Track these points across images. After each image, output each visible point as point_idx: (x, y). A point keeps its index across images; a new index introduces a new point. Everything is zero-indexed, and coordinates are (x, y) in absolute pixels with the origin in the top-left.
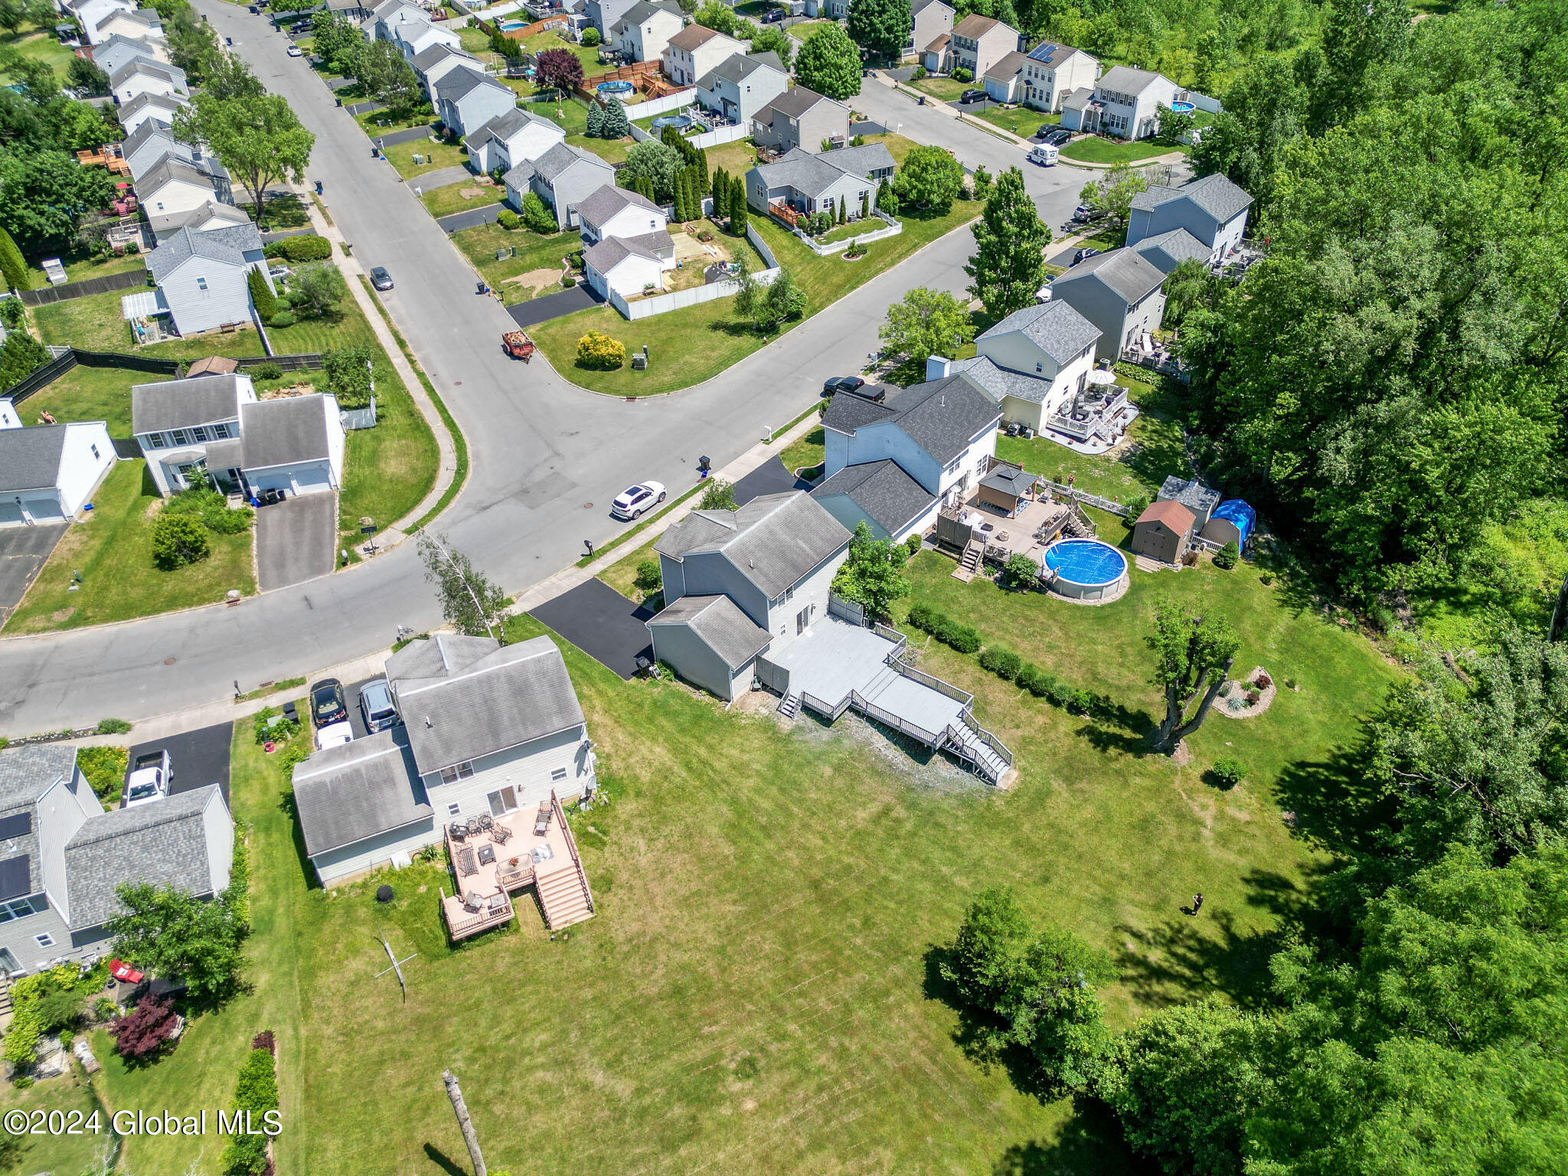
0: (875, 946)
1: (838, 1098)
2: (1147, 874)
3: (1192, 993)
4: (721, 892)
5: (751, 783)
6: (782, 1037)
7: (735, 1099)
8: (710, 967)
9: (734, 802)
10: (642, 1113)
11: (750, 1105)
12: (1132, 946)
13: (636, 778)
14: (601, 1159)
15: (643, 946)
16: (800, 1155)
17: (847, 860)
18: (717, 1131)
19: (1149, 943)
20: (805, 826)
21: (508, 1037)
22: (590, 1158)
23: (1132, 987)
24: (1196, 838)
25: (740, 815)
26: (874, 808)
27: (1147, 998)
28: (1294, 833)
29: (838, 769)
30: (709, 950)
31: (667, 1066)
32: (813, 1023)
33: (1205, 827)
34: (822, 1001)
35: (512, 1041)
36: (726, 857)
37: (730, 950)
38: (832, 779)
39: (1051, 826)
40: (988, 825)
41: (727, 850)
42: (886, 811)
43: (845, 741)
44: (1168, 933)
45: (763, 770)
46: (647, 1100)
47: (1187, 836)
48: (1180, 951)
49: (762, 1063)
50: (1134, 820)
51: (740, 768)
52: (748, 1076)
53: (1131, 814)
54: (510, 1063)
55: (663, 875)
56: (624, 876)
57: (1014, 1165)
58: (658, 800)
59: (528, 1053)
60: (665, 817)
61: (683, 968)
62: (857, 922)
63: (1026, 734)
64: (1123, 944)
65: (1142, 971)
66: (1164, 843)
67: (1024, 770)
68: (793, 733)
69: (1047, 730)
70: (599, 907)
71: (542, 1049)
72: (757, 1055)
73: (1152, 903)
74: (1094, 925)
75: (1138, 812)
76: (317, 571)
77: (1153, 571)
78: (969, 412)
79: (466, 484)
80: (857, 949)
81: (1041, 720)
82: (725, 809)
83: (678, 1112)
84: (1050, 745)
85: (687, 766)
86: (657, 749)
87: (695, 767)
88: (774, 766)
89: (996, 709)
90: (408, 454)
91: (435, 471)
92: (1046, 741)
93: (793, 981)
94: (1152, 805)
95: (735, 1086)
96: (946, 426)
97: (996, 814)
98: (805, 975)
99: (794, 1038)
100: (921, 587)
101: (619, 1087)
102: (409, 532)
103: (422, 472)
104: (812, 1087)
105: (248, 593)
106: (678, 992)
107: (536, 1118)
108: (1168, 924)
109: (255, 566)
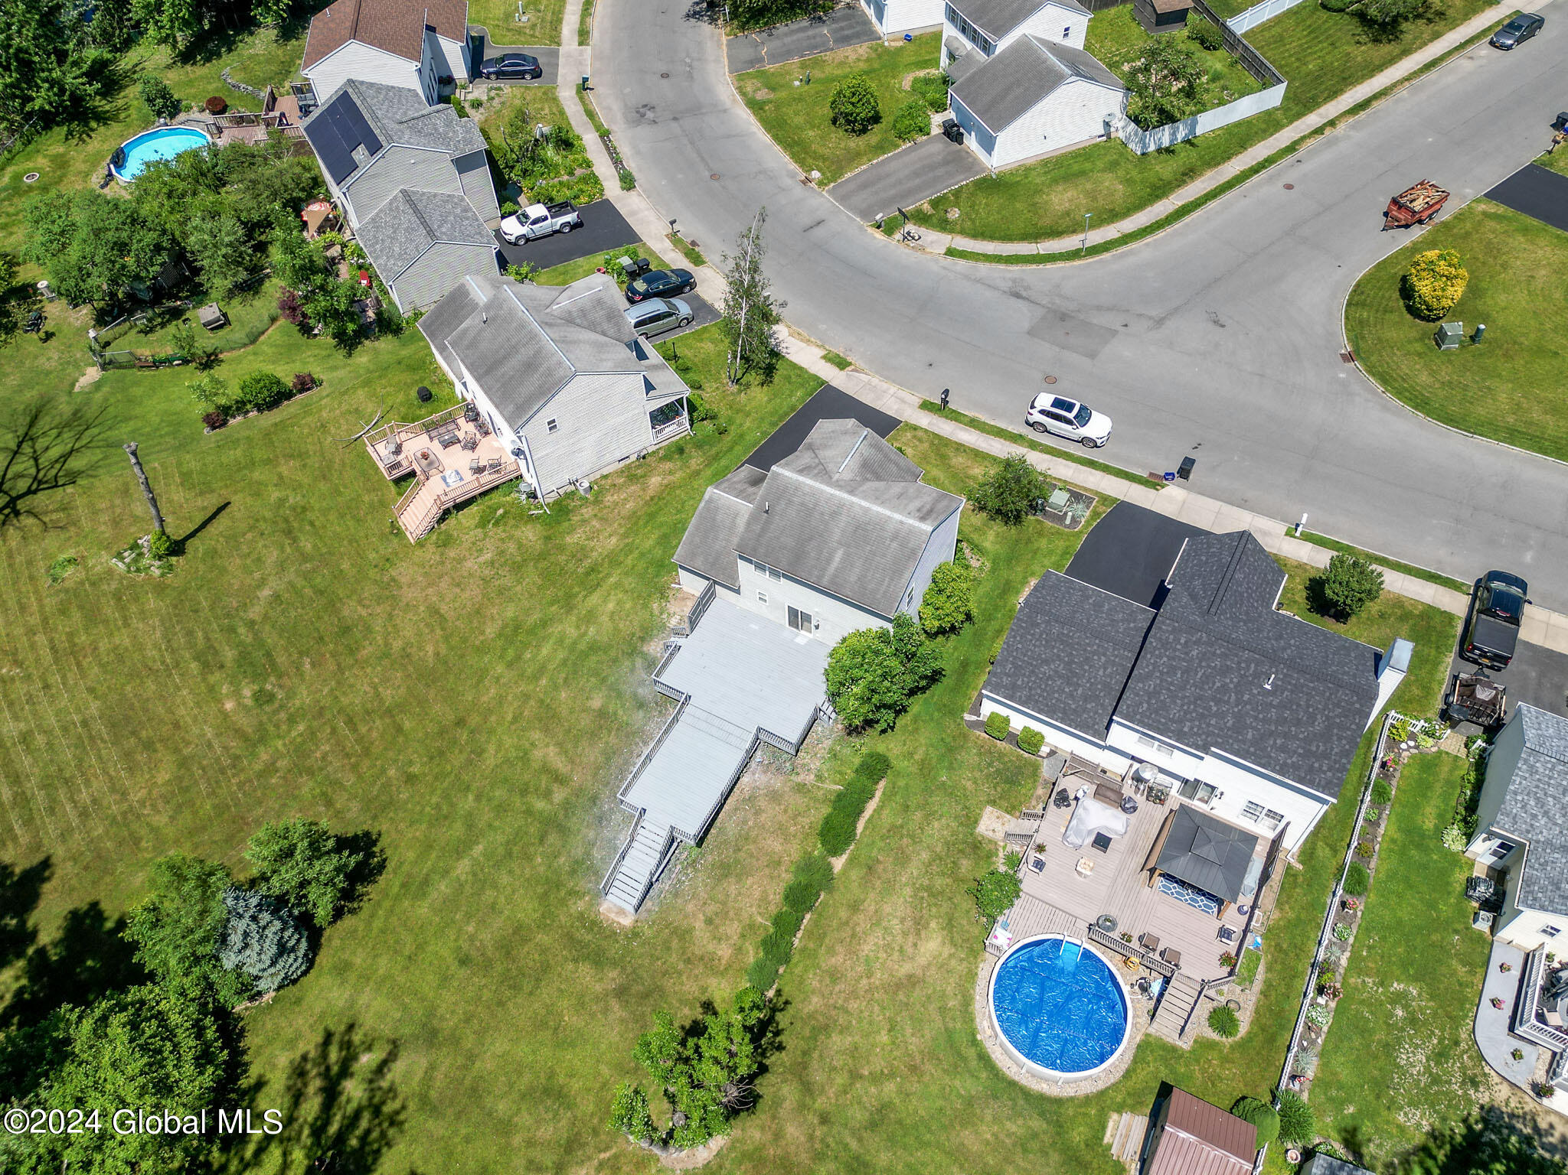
0: (387, 785)
1: (224, 774)
2: (474, 1089)
3: (306, 1132)
4: (447, 639)
5: (571, 631)
6: (292, 720)
7: (237, 694)
8: (367, 651)
9: (544, 623)
10: (232, 630)
11: (229, 706)
12: (367, 1060)
13: (572, 530)
14: (196, 611)
15: (389, 592)
16: (177, 750)
17: (491, 749)
18: (208, 685)
19: (371, 1081)
20: (526, 697)
21: (312, 524)
22: (199, 603)
23: (314, 1055)
25: (531, 632)
26: (560, 764)
27: (299, 1072)
29: (602, 714)
30: (386, 644)
31: (271, 638)
32: (304, 742)
34: (326, 748)
35: (308, 528)
36: (482, 633)
37: (386, 662)
38: (588, 709)
39: (546, 968)
40: (546, 894)
41: (490, 631)
42: (559, 779)
43: (641, 714)
44: (389, 1108)
45: (588, 638)
46: (242, 630)
47: (536, 1154)
48: (364, 1124)
49: (267, 708)
50: (561, 1079)
51: (590, 617)
52: (257, 700)
53: (571, 1076)
54: (289, 532)
55: (458, 585)
56: (452, 554)
58: (542, 556)
59: (295, 540)
60: (520, 567)
61: (368, 629)
62: (415, 769)
63: (697, 933)
64: (369, 1048)
65: (335, 1069)
66: (525, 1119)
67: (634, 933)
68: (644, 656)
69: (709, 962)
70: (421, 544)
71: (298, 549)
72: (276, 705)
73: (433, 1094)
74: (398, 1015)
75: (576, 1085)
76: (866, 213)
77: (1110, 1146)
78: (1285, 735)
79: (1060, 265)
80: (383, 771)
81: (724, 952)
82: (536, 616)
83: (229, 655)
84: (681, 966)
85: (592, 570)
86: (614, 540)
87: (592, 578)
88: (594, 648)
89: (733, 889)
90: (1095, 199)
91: (1074, 232)
92: (688, 961)
93: (350, 722)
94: (587, 1106)
95: (247, 692)
96: (1218, 702)
97: (563, 902)
98: (355, 730)
99: (289, 731)
100: (951, 768)
101: (257, 609)
102: (950, 252)
103: (1066, 222)
104: (238, 752)
105: (821, 184)
106: (346, 630)
107: (238, 561)
108: (403, 1108)
109: (857, 171)
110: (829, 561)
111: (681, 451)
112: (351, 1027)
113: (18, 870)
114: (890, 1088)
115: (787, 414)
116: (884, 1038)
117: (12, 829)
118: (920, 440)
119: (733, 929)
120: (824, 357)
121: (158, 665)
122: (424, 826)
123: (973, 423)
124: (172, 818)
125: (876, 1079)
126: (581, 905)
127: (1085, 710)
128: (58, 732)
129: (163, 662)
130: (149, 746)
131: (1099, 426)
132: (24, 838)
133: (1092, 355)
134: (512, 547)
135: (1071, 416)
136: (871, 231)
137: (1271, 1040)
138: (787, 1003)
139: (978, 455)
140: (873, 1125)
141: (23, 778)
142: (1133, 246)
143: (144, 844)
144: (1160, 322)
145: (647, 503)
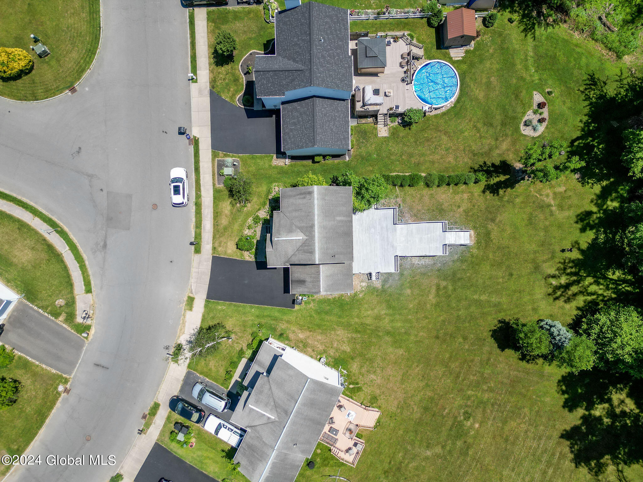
0: (472, 345)
1: (500, 404)
2: (542, 245)
3: (580, 285)
4: (410, 367)
5: (387, 320)
6: (469, 398)
7: (471, 427)
8: (429, 394)
9: (388, 333)
10: (450, 452)
11: (477, 426)
12: (554, 282)
13: (344, 352)
14: (451, 473)
15: (404, 406)
16: (502, 429)
17: (440, 319)
18: (474, 441)
19: (559, 277)
20: (417, 320)
21: (390, 463)
22: (447, 475)
23: (562, 299)
24: (552, 214)
25: (393, 336)
26: (433, 290)
27: (568, 300)
28: (583, 183)
29: (411, 288)
30: (423, 388)
31: (444, 433)
32: (474, 387)
33: (552, 206)
34: (471, 377)
35: (392, 463)
36: (402, 355)
37: (430, 383)
38: (412, 293)
39: (499, 248)
40: (477, 265)
41: (401, 352)
42: (438, 289)
43: (405, 273)
44: (562, 266)
45: (387, 312)
46: (448, 448)
47: (548, 215)
48: (569, 271)
49: (470, 411)
50: (526, 222)
51: (378, 318)
52: (469, 418)
53: (523, 219)
54: (399, 469)
55: (388, 379)
56: (378, 392)
57: (561, 386)
58: (362, 355)
59: (401, 463)
60: (371, 360)
61: (421, 400)
62: (461, 340)
63: (464, 208)
64: (551, 284)
65: (562, 290)
66: (541, 225)
67: (475, 228)
68: (383, 286)
69: (470, 200)
70: (379, 407)
71: (404, 458)
72: (466, 409)
73: (550, 256)
74: (537, 282)
75: (525, 217)
76: (79, 346)
77: (462, 57)
79: (72, 236)
80: (468, 350)
81: (466, 196)
82: (388, 338)
83: (459, 443)
84: (476, 207)
85: (357, 331)
86: (339, 332)
87: (361, 329)
88: (389, 307)
89: (446, 205)
90: (15, 240)
91: (45, 240)
92: (474, 206)
93: (458, 377)
94: (528, 209)
95: (469, 424)
97: (477, 257)
98: (460, 372)
99: (473, 395)
101: (437, 451)
102: (89, 290)
103: (39, 247)
104: (490, 407)
105: (66, 381)
106: (426, 409)
107: (422, 477)
108: (560, 262)
109: (49, 368)
111: (281, 335)
112: (549, 295)
113: (568, 443)
114: (479, 125)
115: (235, 306)
116: (466, 134)
117: (559, 457)
118: (220, 243)
119: (457, 198)
120: (191, 309)
121: (479, 466)
122: (478, 321)
123: (198, 225)
124: (524, 407)
125: (478, 131)
126: (475, 251)
128: (521, 476)
129: (476, 465)
130: (506, 440)
131: (178, 172)
132: (559, 449)
133: (130, 196)
134: (364, 370)
135: (181, 185)
136: (91, 337)
137: (406, 24)
138: (471, 168)
139: (217, 215)
140: (491, 125)
141: (543, 471)
142: (40, 209)
143: (537, 409)
144: (91, 176)
145: (314, 331)
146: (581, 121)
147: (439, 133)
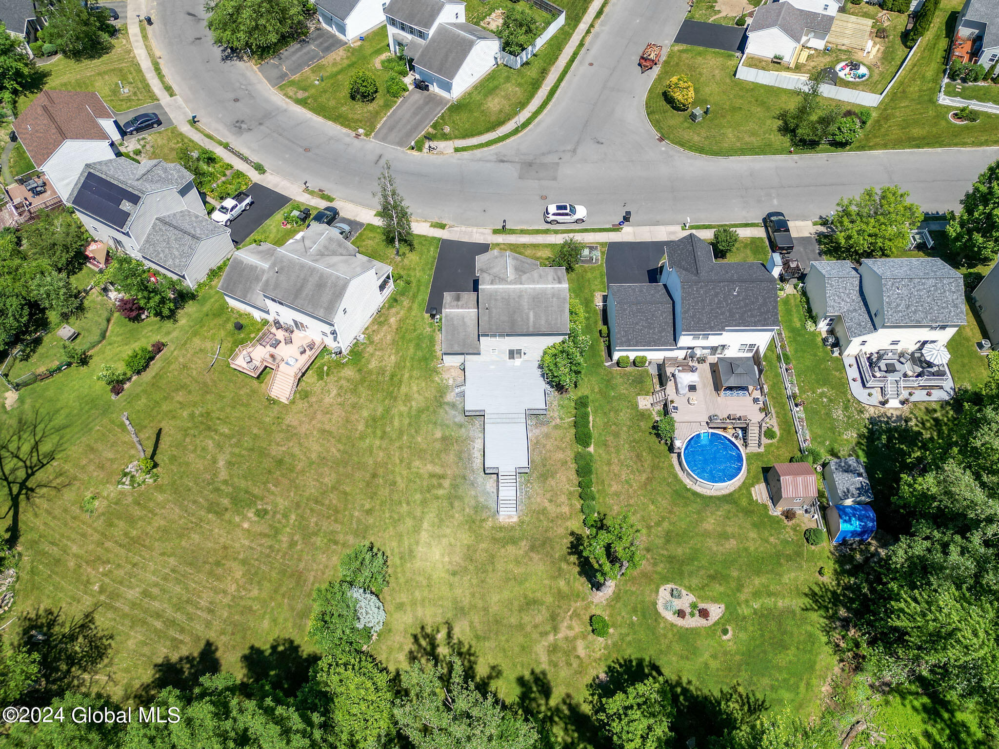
0: (359, 521)
1: (270, 557)
2: (496, 621)
4: (339, 441)
5: (403, 409)
6: (286, 516)
7: (245, 518)
8: (300, 466)
9: (387, 411)
10: (217, 490)
11: (246, 525)
12: (441, 636)
13: (368, 362)
14: (190, 490)
15: (291, 433)
16: (235, 559)
17: (399, 479)
18: (226, 522)
19: (449, 643)
20: (401, 448)
21: (219, 419)
22: (187, 485)
23: (414, 648)
24: (544, 634)
25: (383, 417)
26: (438, 470)
27: (413, 658)
28: (591, 686)
29: (444, 439)
30: (308, 458)
31: (243, 484)
32: (300, 523)
33: (555, 635)
34: (314, 520)
35: (218, 421)
36: (357, 430)
37: (314, 466)
38: (435, 440)
39: (492, 557)
40: (470, 527)
41: (361, 427)
42: (442, 477)
43: (463, 430)
44: (464, 650)
45: (414, 408)
46: (223, 487)
47: (541, 629)
49: (267, 517)
50: (531, 595)
51: (408, 398)
52: (259, 516)
53: (534, 592)
54: (209, 428)
55: (327, 413)
56: (313, 399)
57: (283, 645)
58: (363, 380)
59: (216, 431)
60: (355, 390)
61: (293, 456)
62: (367, 506)
63: (549, 508)
64: (438, 631)
65: (428, 648)
66: (526, 619)
67: (522, 522)
68: (448, 404)
69: (561, 517)
70: (293, 402)
71: (221, 434)
72: (271, 513)
73: (479, 633)
74: (440, 611)
75: (538, 595)
76: (401, 144)
77: (757, 500)
78: (750, 310)
79: (512, 138)
80: (352, 516)
81: (565, 509)
82: (380, 410)
83: (226, 502)
84: (551, 525)
85: (392, 376)
86: (393, 357)
87: (395, 380)
88: (420, 411)
89: (553, 483)
90: (509, 99)
91: (509, 119)
92: (552, 521)
93: (317, 502)
94: (549, 599)
95: (251, 514)
96: (719, 308)
97: (481, 527)
98: (323, 504)
99: (288, 521)
100: (613, 389)
101: (223, 473)
102: (457, 150)
103: (502, 116)
104: (269, 544)
105: (367, 135)
106: (280, 462)
107: (192, 455)
108: (470, 647)
109: (382, 122)
110: (528, 319)
111: (396, 300)
112: (423, 628)
113: (196, 654)
114: (666, 525)
115: (433, 262)
116: (652, 507)
117: (176, 639)
119: (563, 498)
120: (431, 226)
121: (190, 525)
122: (391, 529)
123: (523, 232)
124: (260, 589)
125: (658, 524)
126: (489, 523)
127: (662, 337)
128: (162, 582)
129: (192, 523)
130: (218, 564)
131: (581, 212)
132: (187, 639)
133: (555, 179)
134: (343, 383)
135: (568, 211)
136: (410, 152)
137: (789, 432)
138: (605, 515)
139: (535, 246)
140: (668, 541)
141: (161, 613)
142: (540, 117)
143: (255, 608)
144: (574, 151)
145: (396, 333)
146: (689, 682)
147: (649, 470)
